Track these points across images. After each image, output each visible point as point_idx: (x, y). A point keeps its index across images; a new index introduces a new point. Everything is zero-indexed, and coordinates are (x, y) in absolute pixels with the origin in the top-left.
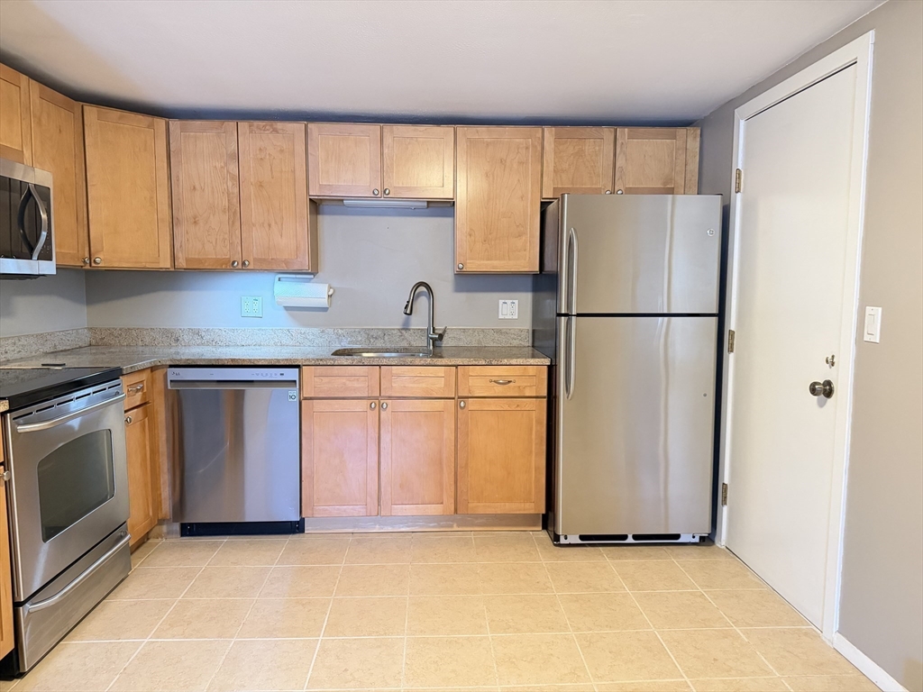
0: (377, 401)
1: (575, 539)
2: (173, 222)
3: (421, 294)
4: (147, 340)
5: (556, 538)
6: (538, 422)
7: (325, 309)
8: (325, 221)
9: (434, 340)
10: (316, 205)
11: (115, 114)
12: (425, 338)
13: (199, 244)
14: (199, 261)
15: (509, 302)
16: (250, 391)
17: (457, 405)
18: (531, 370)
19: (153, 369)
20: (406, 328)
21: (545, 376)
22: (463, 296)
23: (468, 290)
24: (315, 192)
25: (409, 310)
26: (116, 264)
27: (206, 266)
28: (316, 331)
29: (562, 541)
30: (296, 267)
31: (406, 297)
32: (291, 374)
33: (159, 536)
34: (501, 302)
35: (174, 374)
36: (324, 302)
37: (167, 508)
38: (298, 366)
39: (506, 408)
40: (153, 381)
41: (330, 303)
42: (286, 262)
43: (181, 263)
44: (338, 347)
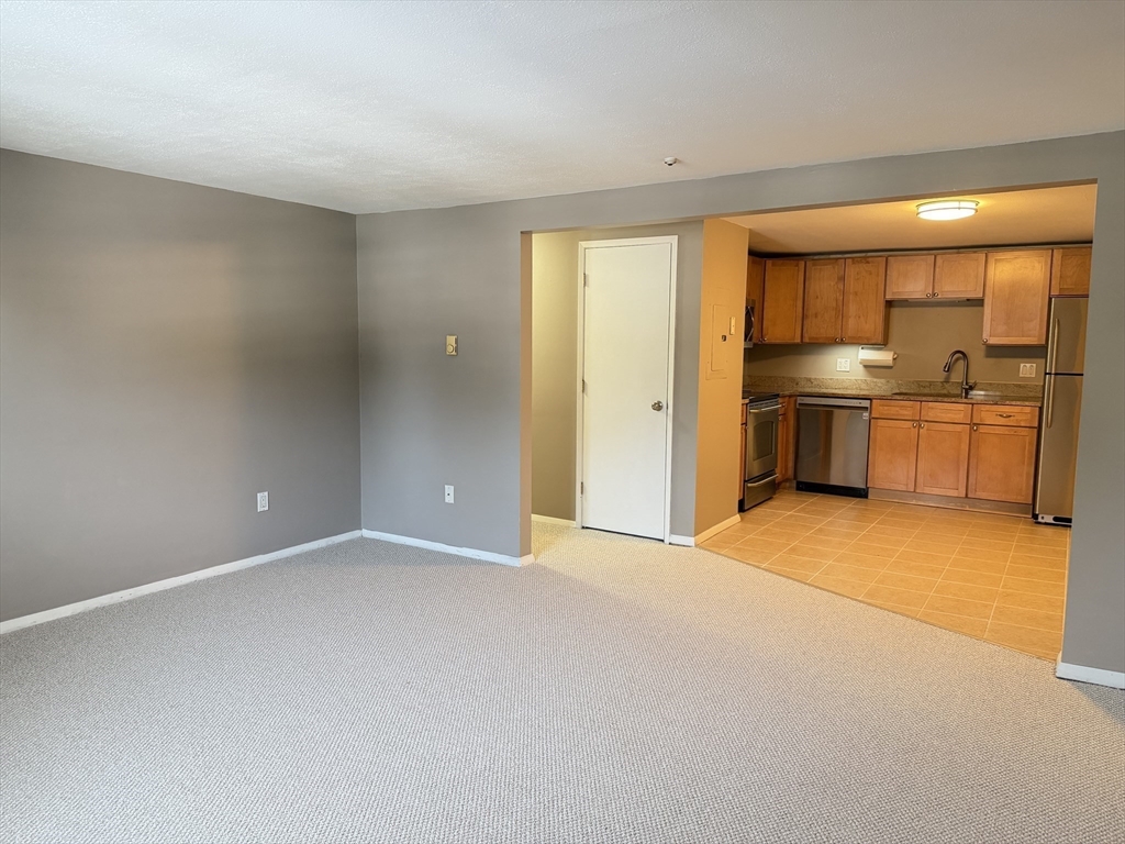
0: (918, 422)
1: (1049, 519)
2: (804, 317)
3: (957, 359)
4: (780, 383)
5: (1035, 516)
6: (1030, 443)
7: (890, 367)
8: (895, 312)
9: (966, 390)
10: (890, 304)
11: (779, 261)
12: (960, 388)
13: (816, 329)
14: (817, 339)
15: (1028, 365)
16: (836, 411)
17: (971, 429)
18: (1028, 410)
19: (790, 396)
20: (947, 381)
21: (1037, 414)
22: (992, 361)
23: (996, 357)
24: (888, 297)
25: (949, 368)
26: (773, 341)
27: (821, 341)
28: (883, 381)
29: (1040, 520)
30: (873, 342)
31: (945, 359)
32: (866, 403)
33: (785, 488)
34: (1022, 365)
35: (801, 400)
36: (890, 363)
37: (790, 473)
38: (870, 399)
39: (1007, 433)
40: (789, 403)
41: (895, 364)
42: (868, 339)
43: (806, 340)
44: (894, 392)
